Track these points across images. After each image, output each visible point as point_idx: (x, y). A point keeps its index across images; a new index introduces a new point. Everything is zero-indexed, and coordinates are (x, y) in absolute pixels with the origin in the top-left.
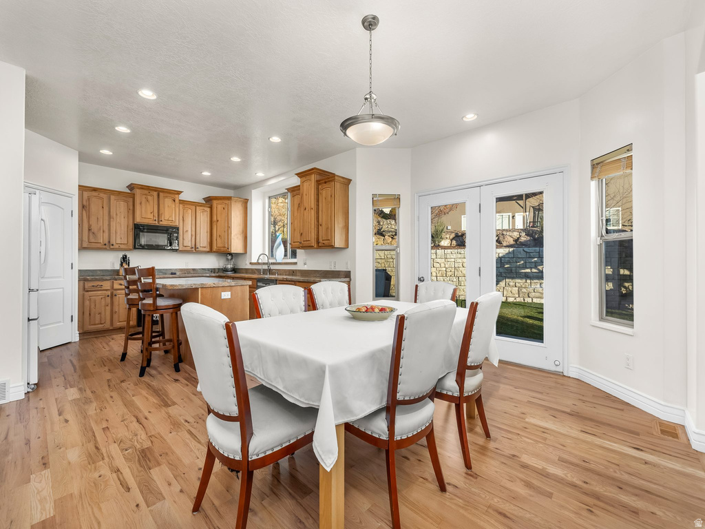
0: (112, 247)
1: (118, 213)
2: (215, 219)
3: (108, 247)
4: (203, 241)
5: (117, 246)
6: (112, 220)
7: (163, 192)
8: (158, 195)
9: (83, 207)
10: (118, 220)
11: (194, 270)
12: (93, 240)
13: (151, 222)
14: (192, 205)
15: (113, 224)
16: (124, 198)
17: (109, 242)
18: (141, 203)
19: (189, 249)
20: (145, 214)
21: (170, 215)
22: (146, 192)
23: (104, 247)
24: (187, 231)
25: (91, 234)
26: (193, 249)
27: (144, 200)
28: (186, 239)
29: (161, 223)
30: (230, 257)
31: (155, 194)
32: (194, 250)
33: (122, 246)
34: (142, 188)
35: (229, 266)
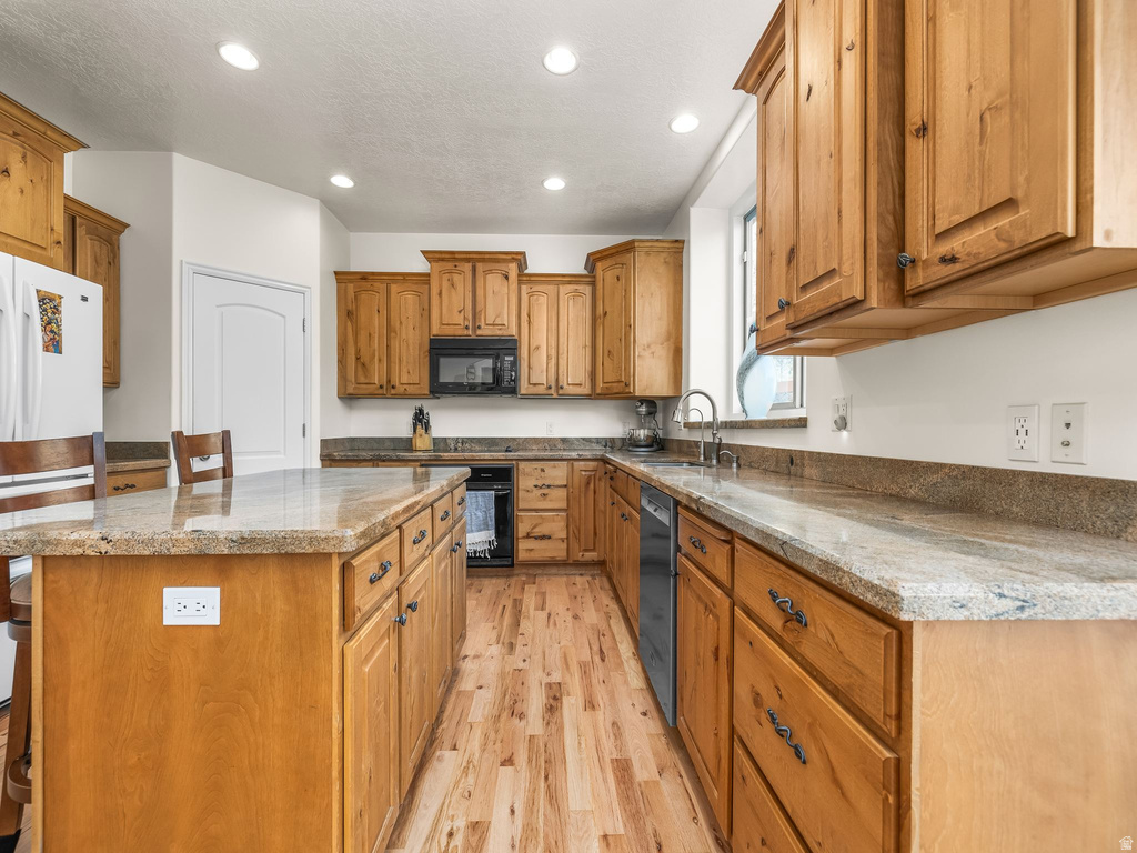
0: (393, 392)
1: (403, 320)
2: (600, 311)
3: (387, 392)
4: (575, 372)
5: (400, 389)
6: (393, 335)
7: (483, 260)
8: (474, 270)
9: (348, 315)
10: (404, 336)
11: (564, 440)
12: (362, 380)
13: (460, 332)
14: (548, 282)
15: (395, 344)
16: (415, 287)
17: (389, 381)
18: (440, 294)
19: (541, 390)
20: (450, 317)
21: (499, 311)
22: (450, 265)
23: (380, 391)
24: (537, 348)
25: (360, 368)
26: (552, 391)
27: (445, 285)
28: (536, 368)
29: (479, 332)
30: (643, 409)
31: (467, 267)
32: (554, 395)
33: (411, 390)
34: (443, 260)
35: (642, 433)
